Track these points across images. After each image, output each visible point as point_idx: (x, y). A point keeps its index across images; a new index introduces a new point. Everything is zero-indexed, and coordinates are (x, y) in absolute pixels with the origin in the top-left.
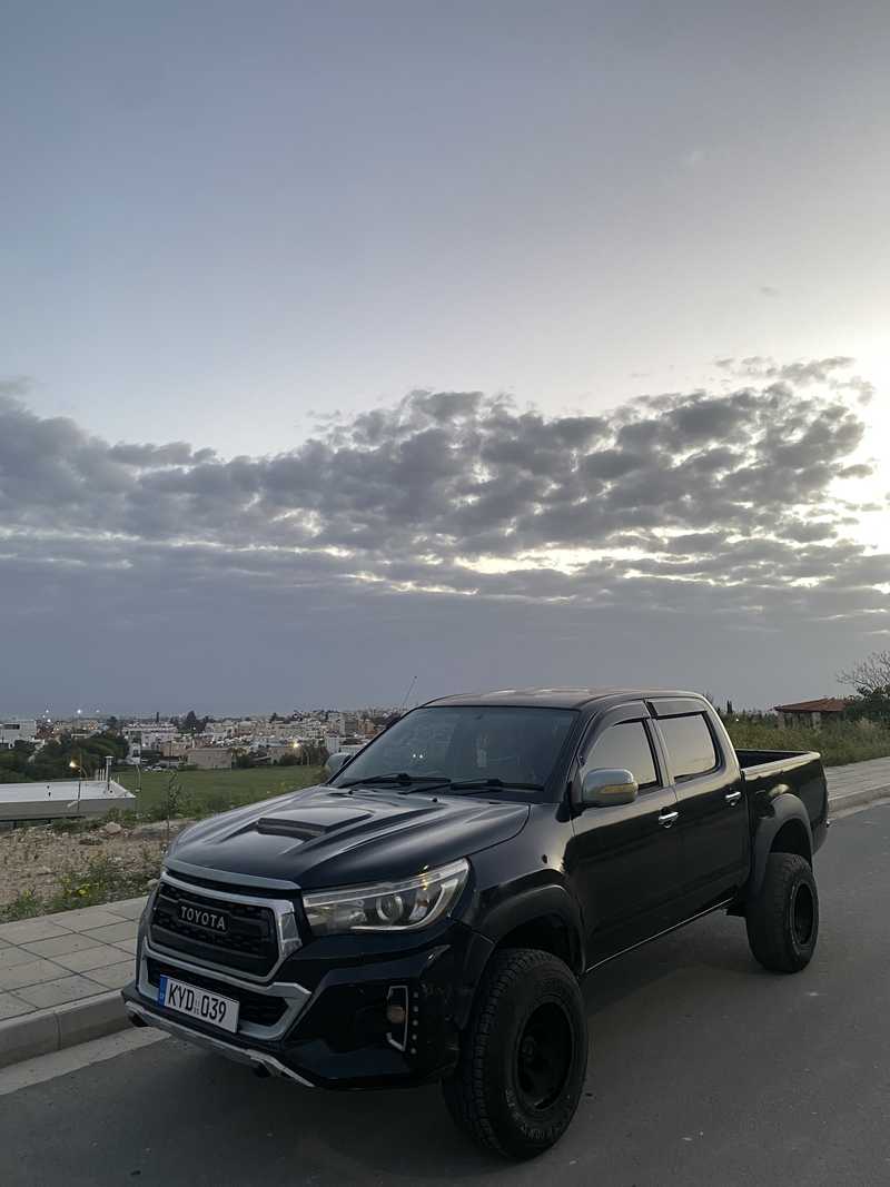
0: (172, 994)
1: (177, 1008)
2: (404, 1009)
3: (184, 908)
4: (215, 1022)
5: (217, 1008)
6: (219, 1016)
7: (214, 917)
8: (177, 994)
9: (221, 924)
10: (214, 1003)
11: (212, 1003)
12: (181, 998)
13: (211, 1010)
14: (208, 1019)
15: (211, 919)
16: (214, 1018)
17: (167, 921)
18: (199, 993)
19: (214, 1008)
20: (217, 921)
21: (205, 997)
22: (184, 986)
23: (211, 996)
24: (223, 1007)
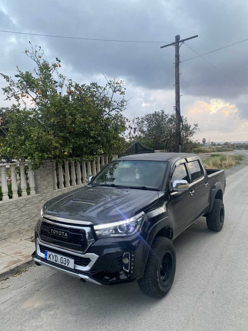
0: (49, 256)
1: (52, 260)
2: (129, 260)
3: (52, 230)
4: (66, 265)
5: (66, 261)
7: (63, 233)
8: (51, 256)
9: (66, 235)
10: (65, 259)
11: (64, 260)
12: (53, 258)
13: (64, 262)
14: (63, 264)
15: (62, 233)
16: (65, 264)
17: (46, 233)
18: (59, 256)
19: (65, 261)
20: (64, 234)
21: (61, 258)
22: (54, 254)
23: (64, 257)
24: (68, 261)
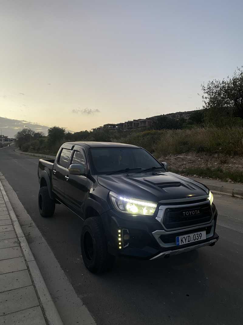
0: (182, 241)
1: (185, 243)
3: (184, 212)
4: (199, 240)
6: (200, 238)
7: (196, 211)
8: (184, 240)
12: (186, 240)
13: (197, 238)
14: (196, 240)
15: (195, 212)
18: (191, 235)
19: (198, 236)
20: (197, 212)
21: (194, 235)
22: (185, 236)
23: (196, 234)
24: (200, 235)
